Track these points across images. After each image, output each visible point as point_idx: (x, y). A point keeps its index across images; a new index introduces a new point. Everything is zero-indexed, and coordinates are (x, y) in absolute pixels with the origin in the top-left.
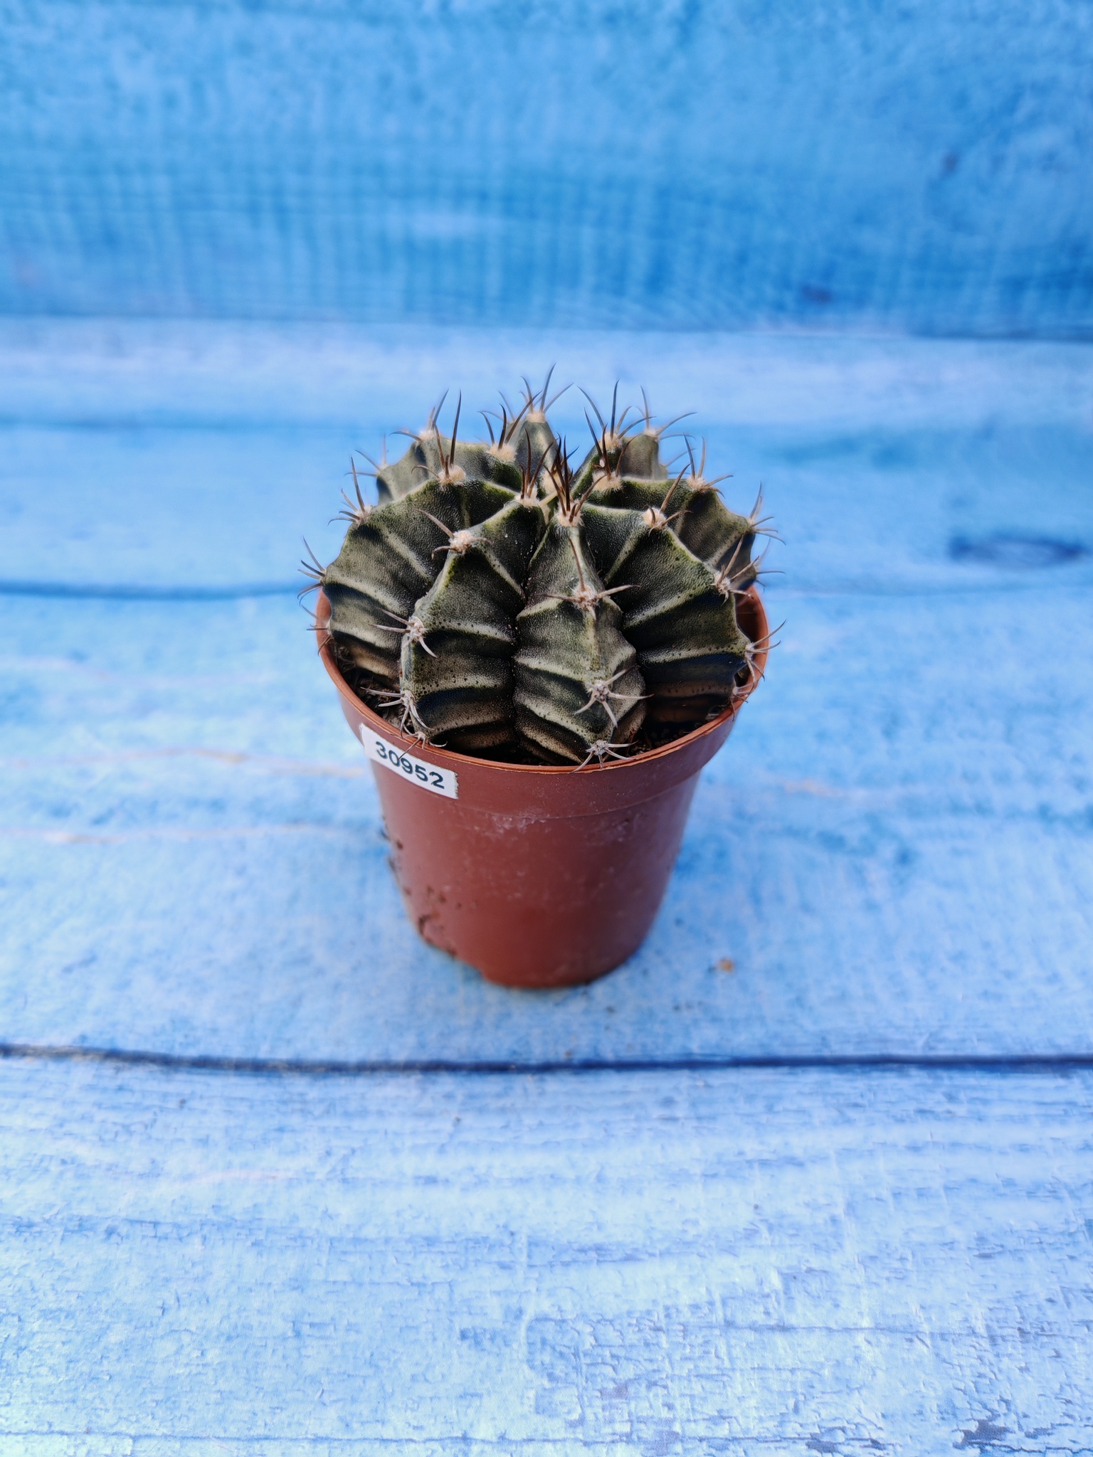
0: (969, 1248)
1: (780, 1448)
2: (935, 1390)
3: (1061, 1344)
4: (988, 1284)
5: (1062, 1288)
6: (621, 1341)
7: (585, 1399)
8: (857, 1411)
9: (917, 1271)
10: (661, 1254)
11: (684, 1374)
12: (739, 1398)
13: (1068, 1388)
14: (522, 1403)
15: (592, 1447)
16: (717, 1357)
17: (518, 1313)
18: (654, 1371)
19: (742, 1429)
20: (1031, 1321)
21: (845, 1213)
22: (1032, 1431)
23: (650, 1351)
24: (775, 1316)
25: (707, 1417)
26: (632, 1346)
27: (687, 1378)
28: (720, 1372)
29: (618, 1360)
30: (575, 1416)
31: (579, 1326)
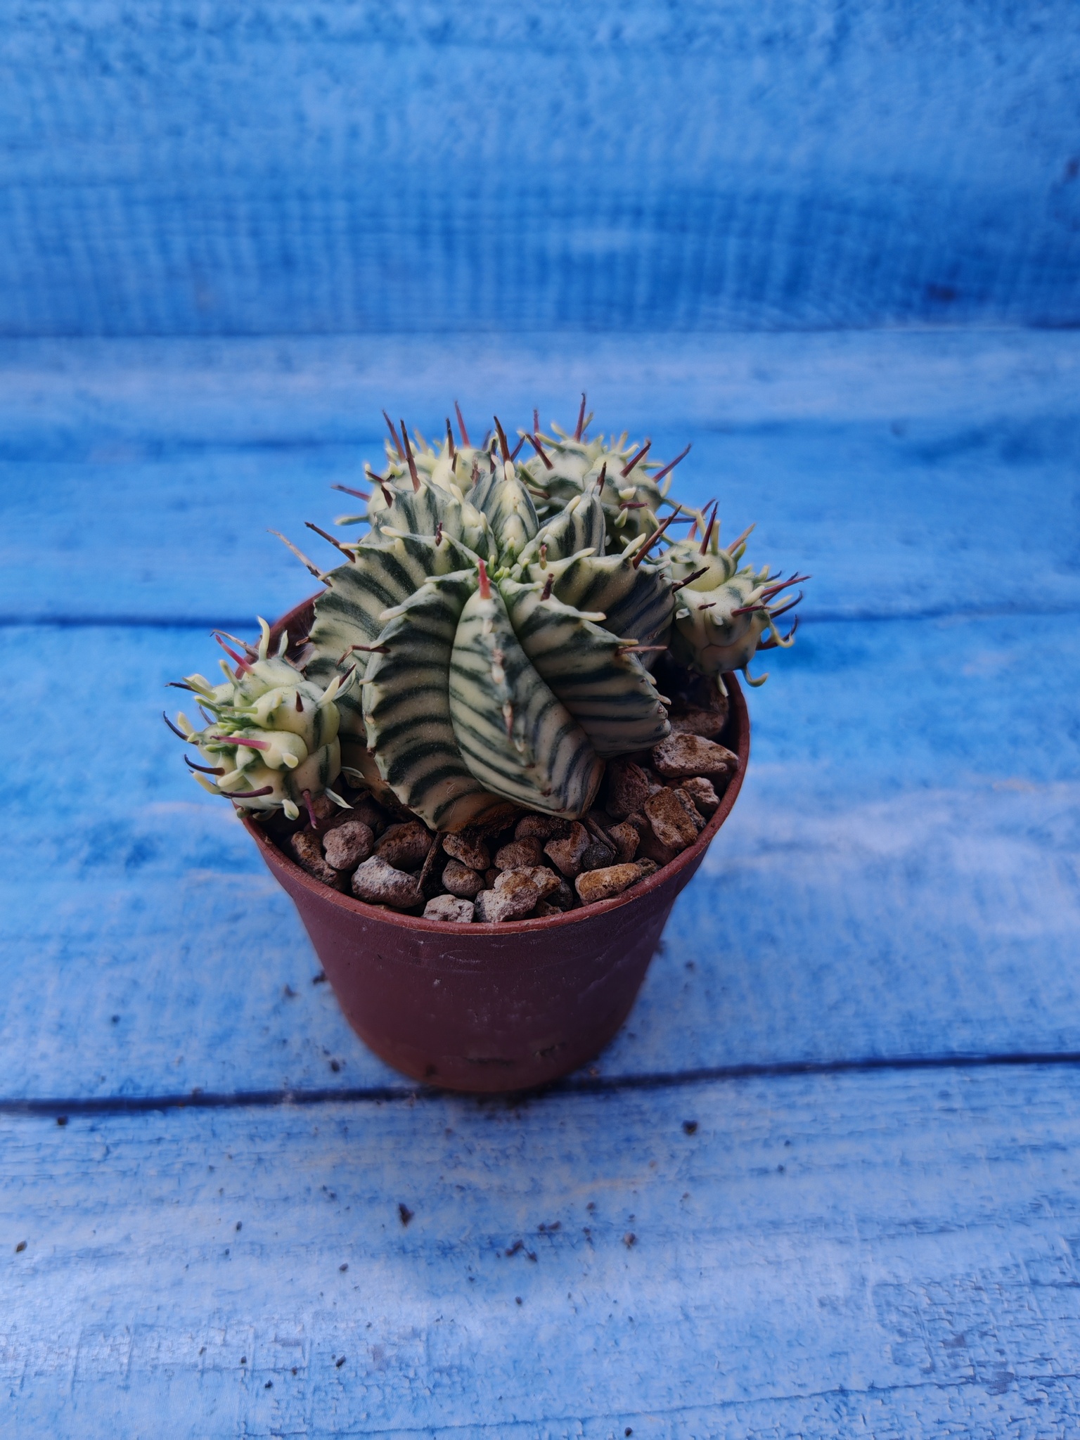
6: (950, 1299)
7: (932, 1349)
10: (968, 1226)
11: (1007, 1323)
12: (1055, 1343)
14: (881, 1357)
15: (946, 1389)
16: (1031, 1310)
17: (862, 1281)
18: (983, 1323)
19: (1062, 1368)
23: (976, 1307)
24: (1070, 1275)
25: (1033, 1359)
26: (960, 1303)
27: (1011, 1328)
28: (1035, 1322)
29: (952, 1316)
30: (928, 1365)
31: (914, 1288)
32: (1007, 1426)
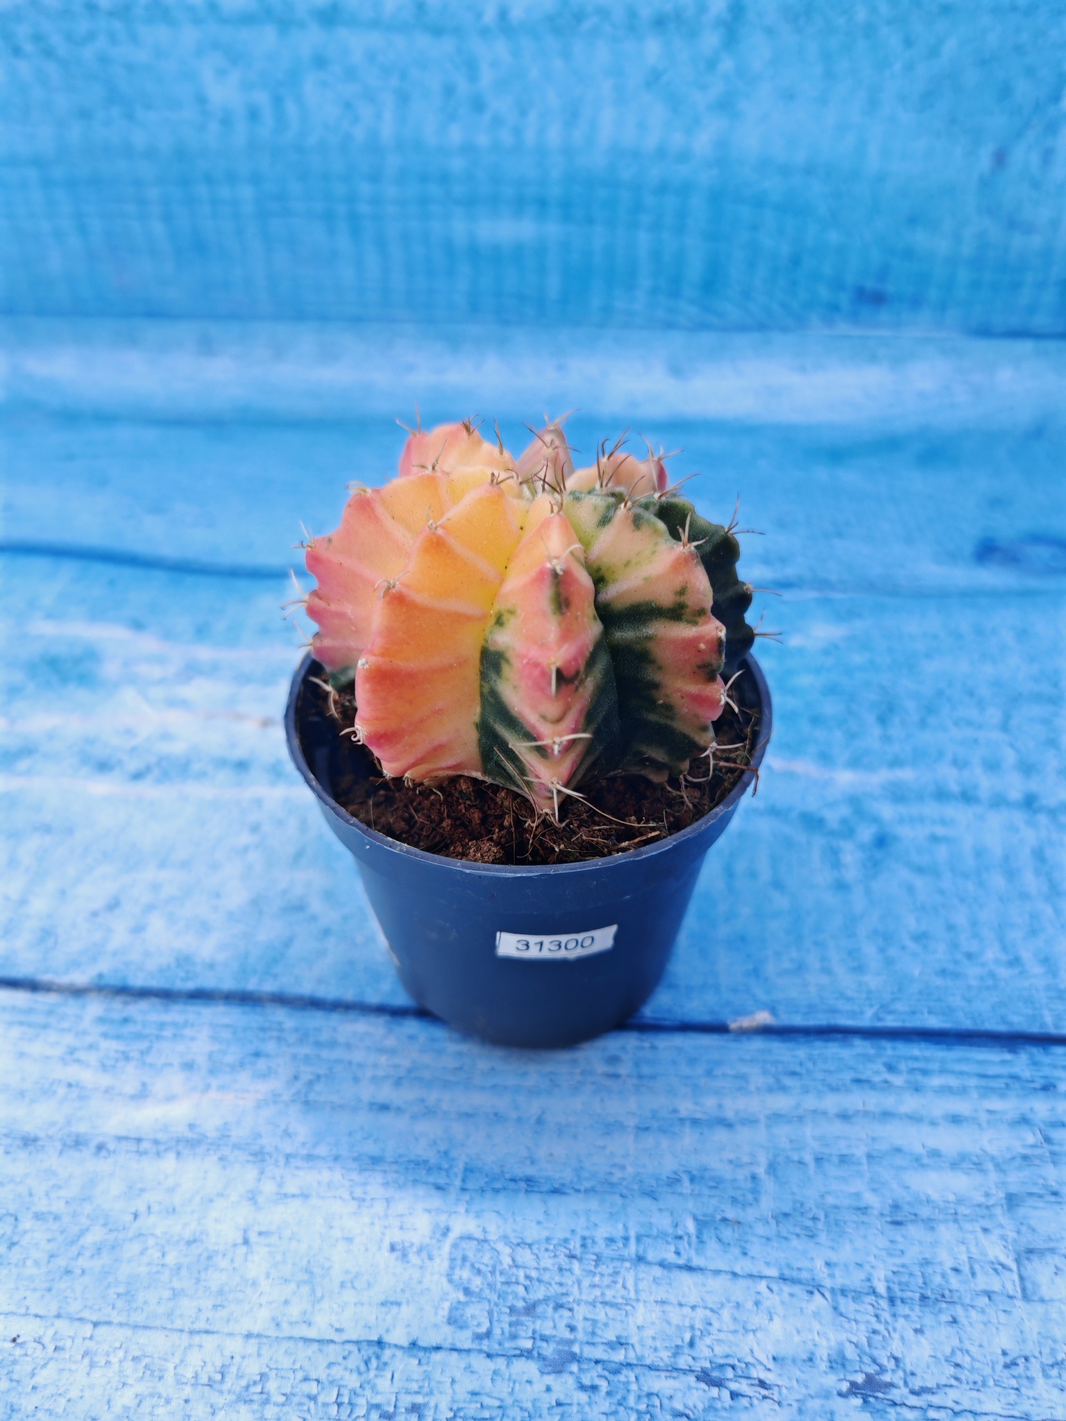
0: (882, 1215)
1: (670, 1377)
2: (828, 1339)
3: (959, 1312)
4: (895, 1250)
5: (970, 1258)
6: (536, 1264)
7: (495, 1314)
8: (749, 1351)
9: (827, 1231)
10: (586, 1191)
11: (591, 1298)
12: (638, 1327)
13: (959, 1353)
14: (436, 1314)
15: (495, 1359)
16: (624, 1287)
17: (445, 1230)
18: (563, 1294)
19: (636, 1356)
20: (933, 1286)
21: (766, 1172)
22: (917, 1388)
23: (562, 1276)
24: (685, 1256)
25: (606, 1341)
26: (545, 1269)
27: (593, 1304)
28: (624, 1302)
29: (531, 1281)
30: (483, 1329)
31: (500, 1246)
32: (548, 1409)
